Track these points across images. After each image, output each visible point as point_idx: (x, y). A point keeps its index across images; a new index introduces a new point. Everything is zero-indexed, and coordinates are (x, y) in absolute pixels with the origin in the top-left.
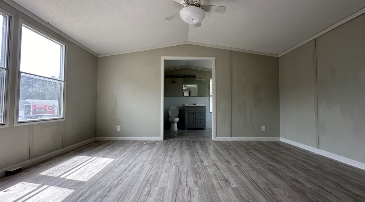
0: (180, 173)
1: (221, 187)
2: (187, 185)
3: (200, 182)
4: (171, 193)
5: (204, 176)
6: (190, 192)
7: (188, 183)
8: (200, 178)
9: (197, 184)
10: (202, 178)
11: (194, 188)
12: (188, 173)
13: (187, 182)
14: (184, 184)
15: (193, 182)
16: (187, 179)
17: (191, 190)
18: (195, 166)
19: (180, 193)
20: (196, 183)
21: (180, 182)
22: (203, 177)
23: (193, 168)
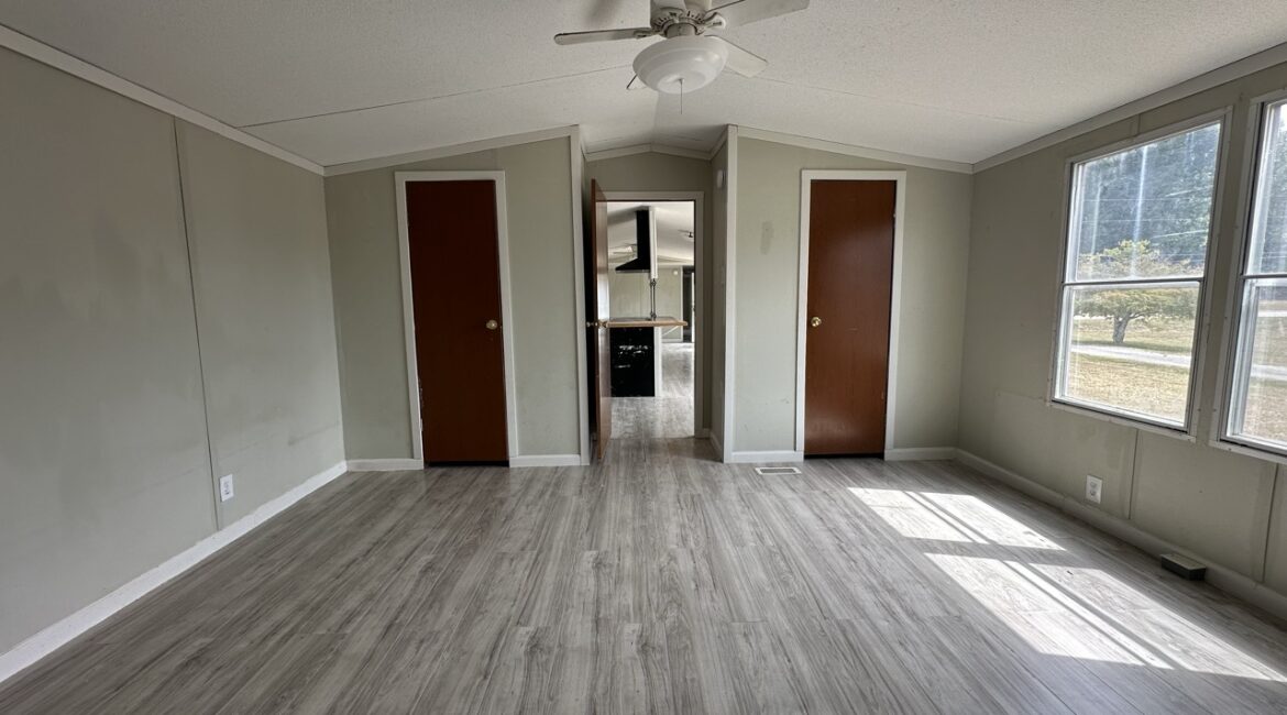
0: (718, 585)
1: (619, 550)
2: (692, 552)
3: (664, 559)
4: (719, 538)
5: (650, 575)
6: (684, 540)
7: (690, 557)
8: (661, 570)
9: (669, 555)
10: (656, 572)
11: (675, 546)
12: (693, 586)
13: (693, 559)
14: (698, 554)
15: (680, 560)
16: (695, 568)
17: (681, 544)
18: (672, 615)
19: (702, 539)
20: (673, 558)
21: (708, 558)
22: (653, 573)
23: (680, 605)
